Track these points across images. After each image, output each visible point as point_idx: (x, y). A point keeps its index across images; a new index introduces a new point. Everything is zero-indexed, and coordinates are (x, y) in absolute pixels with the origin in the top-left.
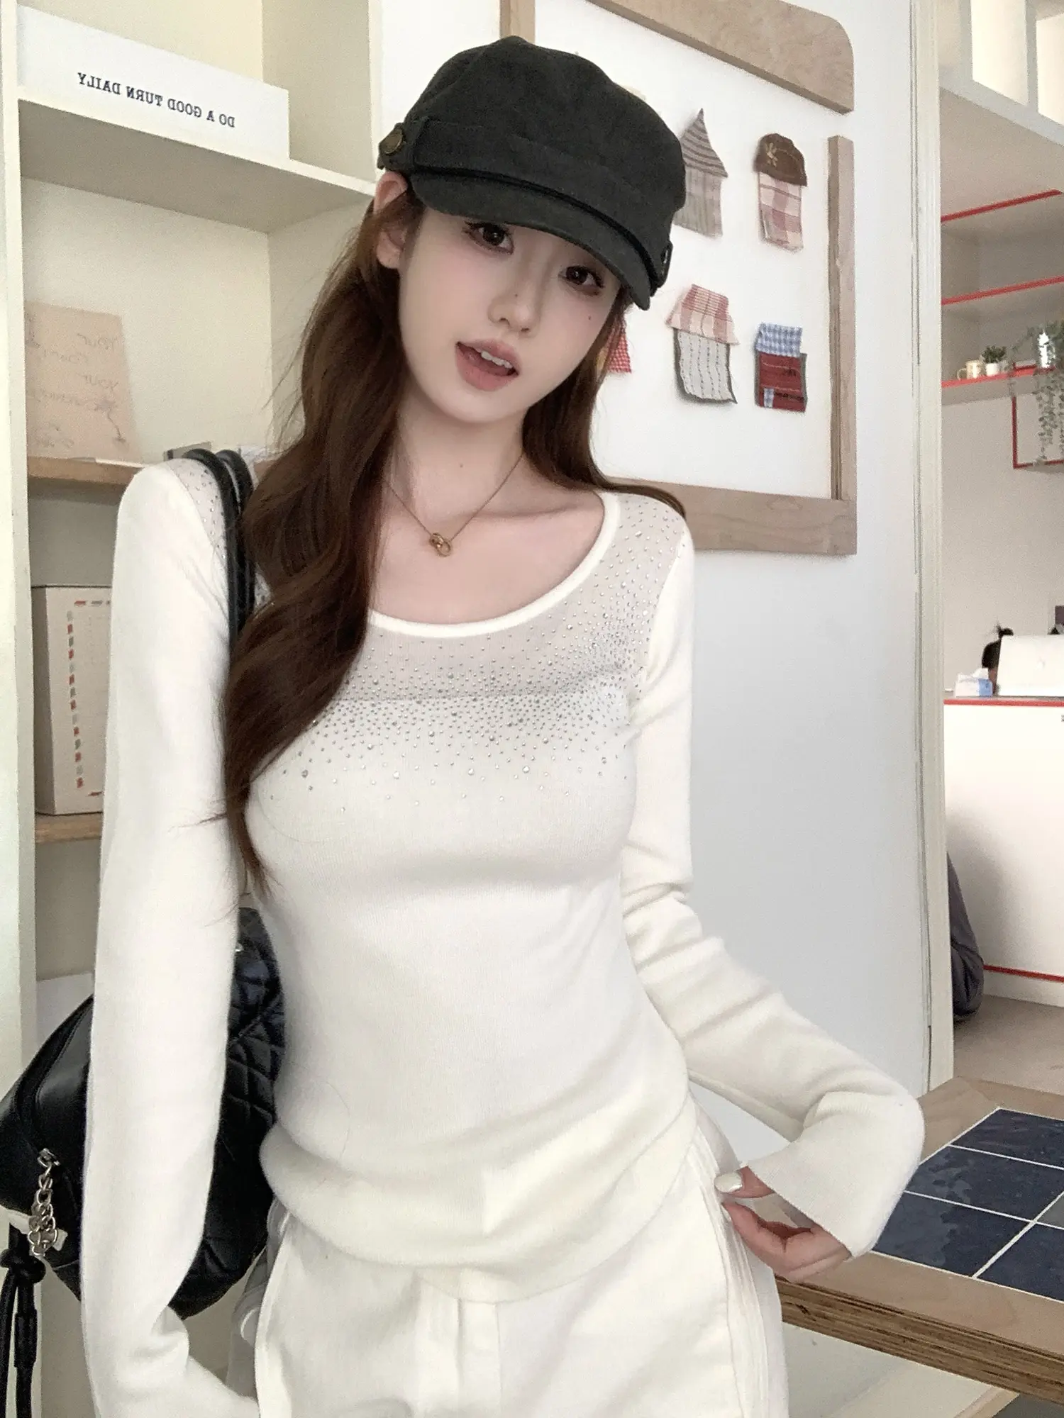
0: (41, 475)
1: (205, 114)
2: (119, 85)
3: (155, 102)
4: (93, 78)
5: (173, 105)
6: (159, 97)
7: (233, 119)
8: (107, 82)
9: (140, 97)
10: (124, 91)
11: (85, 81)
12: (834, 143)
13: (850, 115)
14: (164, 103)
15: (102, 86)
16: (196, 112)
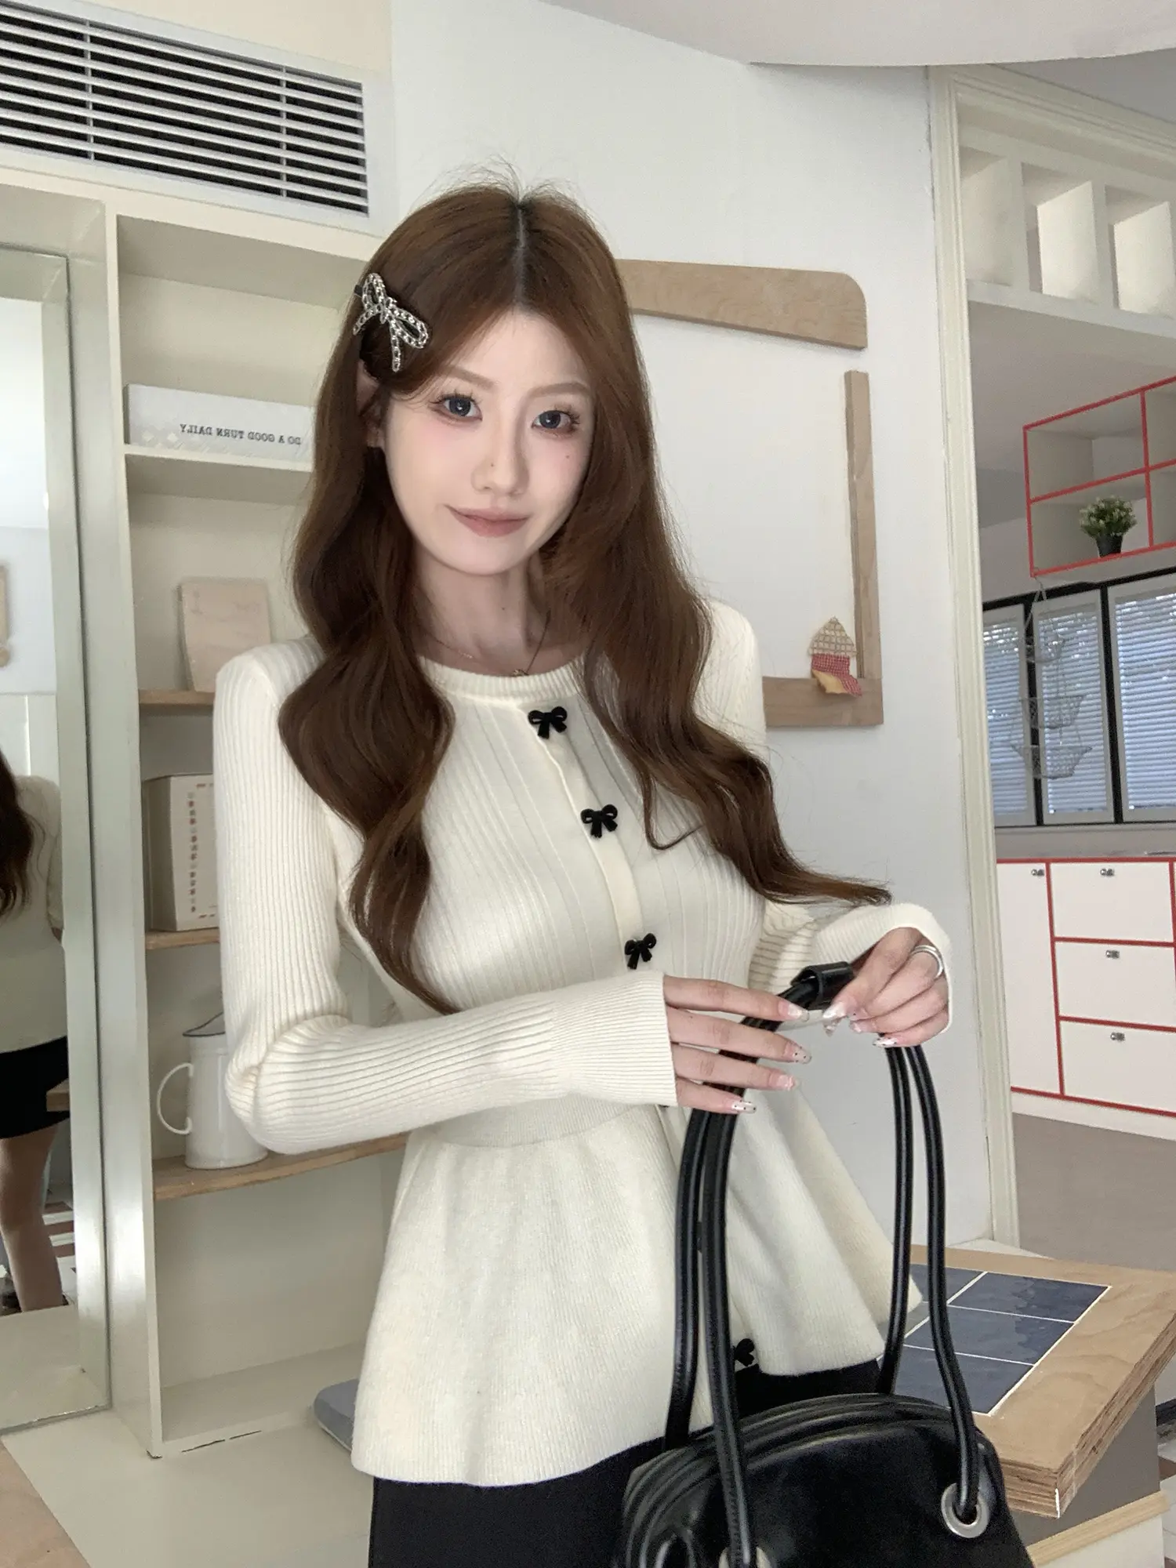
0: (148, 701)
1: (277, 438)
2: (210, 428)
3: (238, 436)
4: (191, 426)
5: (252, 436)
6: (241, 432)
7: (299, 439)
8: (202, 428)
9: (227, 434)
10: (214, 431)
11: (187, 428)
12: (849, 377)
13: (866, 350)
14: (245, 436)
15: (198, 431)
16: (270, 438)
